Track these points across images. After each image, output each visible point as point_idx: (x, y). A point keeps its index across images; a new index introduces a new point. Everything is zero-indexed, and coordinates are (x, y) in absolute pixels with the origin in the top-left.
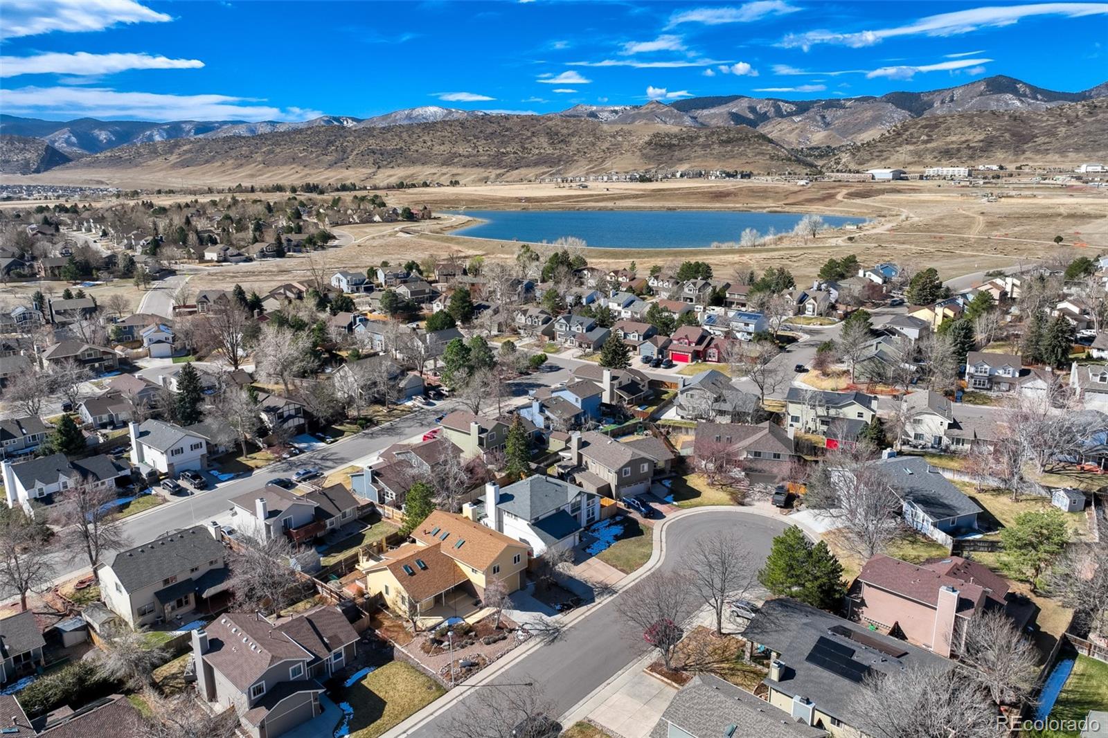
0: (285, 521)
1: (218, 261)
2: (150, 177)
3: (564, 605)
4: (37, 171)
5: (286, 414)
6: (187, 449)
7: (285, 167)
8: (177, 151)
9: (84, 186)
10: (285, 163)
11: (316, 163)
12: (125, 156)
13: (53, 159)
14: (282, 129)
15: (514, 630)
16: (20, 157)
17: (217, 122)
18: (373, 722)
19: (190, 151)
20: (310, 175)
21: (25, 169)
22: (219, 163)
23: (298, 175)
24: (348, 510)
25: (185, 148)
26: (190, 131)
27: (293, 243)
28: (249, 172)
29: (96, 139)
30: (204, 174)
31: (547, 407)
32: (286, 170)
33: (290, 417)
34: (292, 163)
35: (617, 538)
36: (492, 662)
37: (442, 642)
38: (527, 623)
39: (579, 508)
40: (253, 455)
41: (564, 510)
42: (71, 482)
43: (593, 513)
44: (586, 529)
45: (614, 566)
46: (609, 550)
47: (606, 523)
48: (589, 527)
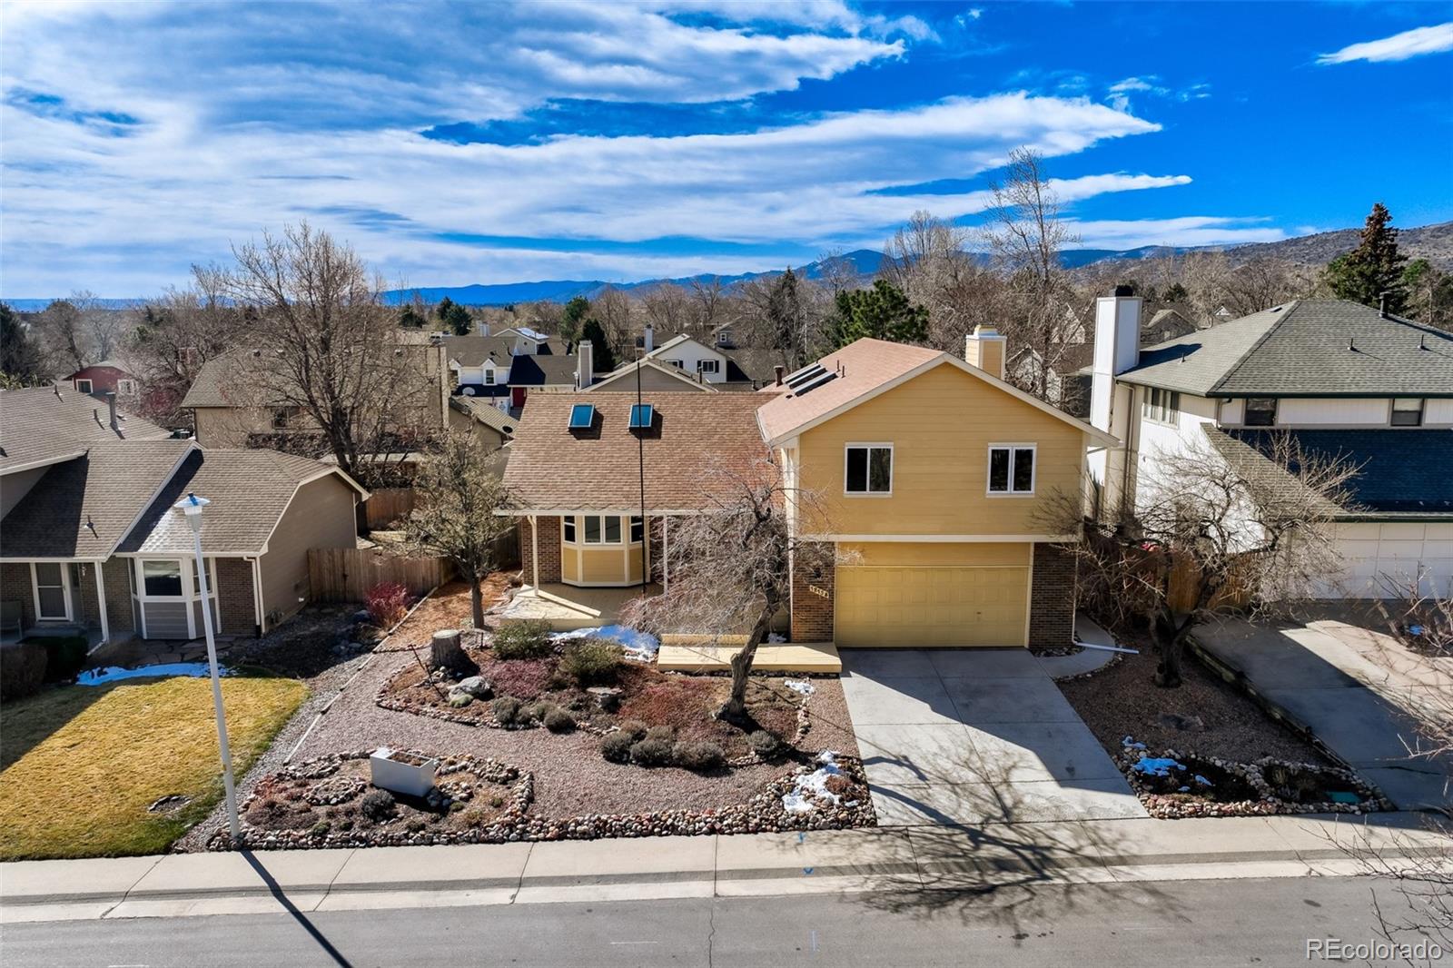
36: (518, 830)
37: (473, 670)
38: (901, 761)
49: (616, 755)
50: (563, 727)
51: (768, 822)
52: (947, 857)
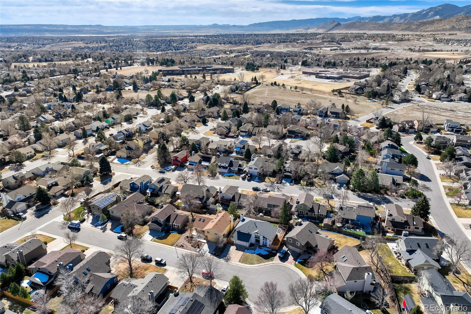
0: (223, 196)
1: (436, 99)
3: (215, 253)
6: (253, 169)
15: (199, 248)
18: (160, 239)
33: (288, 172)
36: (185, 249)
37: (188, 238)
38: (203, 249)
39: (259, 238)
40: (271, 178)
41: (251, 235)
42: (227, 165)
43: (266, 244)
44: (260, 246)
45: (241, 258)
46: (250, 254)
47: (268, 249)
48: (262, 246)
49: (192, 246)
50: (190, 243)
51: (195, 251)
52: (200, 255)
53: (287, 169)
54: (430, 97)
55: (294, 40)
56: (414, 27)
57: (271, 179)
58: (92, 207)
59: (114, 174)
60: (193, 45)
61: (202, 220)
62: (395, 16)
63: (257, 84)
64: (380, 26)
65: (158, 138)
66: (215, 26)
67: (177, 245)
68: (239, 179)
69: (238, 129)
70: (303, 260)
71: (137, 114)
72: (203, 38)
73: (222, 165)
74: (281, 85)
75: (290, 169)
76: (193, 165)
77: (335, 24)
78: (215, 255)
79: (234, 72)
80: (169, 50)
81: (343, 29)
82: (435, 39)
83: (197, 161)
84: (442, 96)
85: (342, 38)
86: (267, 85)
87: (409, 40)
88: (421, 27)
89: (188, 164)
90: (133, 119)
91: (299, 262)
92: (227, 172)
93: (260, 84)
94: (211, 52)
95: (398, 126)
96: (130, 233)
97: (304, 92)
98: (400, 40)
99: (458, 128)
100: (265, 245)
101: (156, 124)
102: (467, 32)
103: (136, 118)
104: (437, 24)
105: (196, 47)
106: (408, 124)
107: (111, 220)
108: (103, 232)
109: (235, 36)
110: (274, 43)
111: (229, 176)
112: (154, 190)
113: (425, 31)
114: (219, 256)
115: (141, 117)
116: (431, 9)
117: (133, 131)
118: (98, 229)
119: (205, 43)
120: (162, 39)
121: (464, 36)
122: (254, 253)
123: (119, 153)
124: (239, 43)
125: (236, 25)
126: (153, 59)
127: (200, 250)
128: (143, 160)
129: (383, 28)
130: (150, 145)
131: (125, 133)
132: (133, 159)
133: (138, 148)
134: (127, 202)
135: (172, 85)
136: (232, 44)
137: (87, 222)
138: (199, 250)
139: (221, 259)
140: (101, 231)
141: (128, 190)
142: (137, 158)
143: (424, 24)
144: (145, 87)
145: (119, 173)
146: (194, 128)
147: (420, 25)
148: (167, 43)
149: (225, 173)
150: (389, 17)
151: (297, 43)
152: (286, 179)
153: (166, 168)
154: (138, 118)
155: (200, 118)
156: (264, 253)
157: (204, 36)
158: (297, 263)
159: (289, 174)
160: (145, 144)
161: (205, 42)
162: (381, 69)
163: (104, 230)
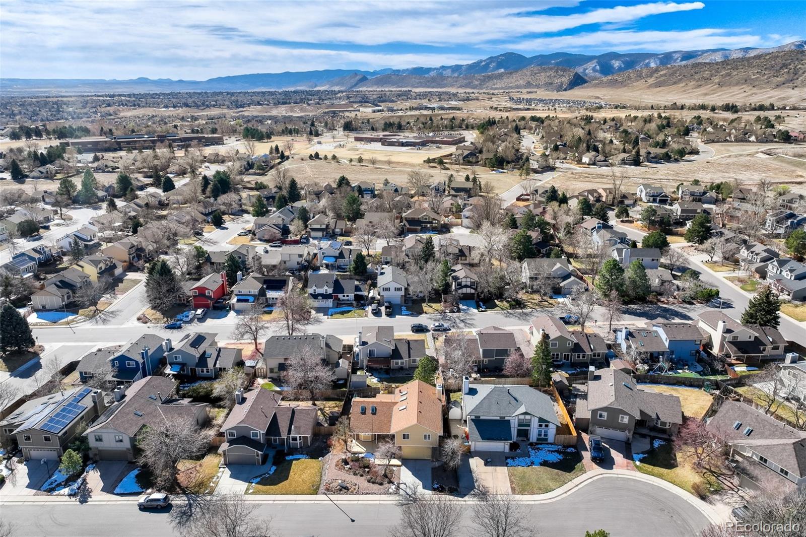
0: (370, 351)
1: (588, 164)
2: (630, 94)
3: (441, 487)
4: (565, 90)
5: (463, 284)
6: (392, 289)
7: (736, 88)
8: (656, 75)
9: (586, 100)
10: (737, 84)
11: (766, 83)
12: (620, 79)
13: (578, 81)
14: (752, 54)
15: (393, 483)
16: (559, 80)
17: (699, 51)
18: (270, 485)
19: (665, 75)
20: (756, 94)
21: (560, 88)
22: (683, 84)
23: (745, 94)
24: (418, 359)
25: (662, 73)
26: (677, 59)
27: (652, 155)
28: (705, 91)
29: (612, 67)
30: (669, 92)
31: (633, 337)
32: (735, 90)
33: (466, 286)
34: (743, 84)
35: (545, 464)
36: (357, 493)
37: (348, 464)
38: (405, 484)
39: (529, 425)
40: (432, 304)
41: (509, 421)
42: (330, 291)
43: (546, 435)
44: (531, 444)
45: (511, 482)
46: (525, 469)
47: (555, 448)
48: (537, 444)
49: (369, 481)
50: (362, 476)
51: (387, 493)
52: (406, 499)
53: (464, 280)
54: (579, 162)
55: (302, 101)
56: (477, 83)
57: (435, 306)
58: (21, 440)
59: (42, 348)
60: (111, 109)
61: (369, 411)
62: (443, 68)
63: (283, 158)
64: (428, 81)
65: (127, 259)
66: (142, 81)
67: (328, 490)
68: (366, 316)
69: (306, 227)
70: (643, 453)
71: (48, 220)
72: (128, 99)
73: (320, 291)
74: (330, 156)
75: (468, 280)
76: (247, 301)
77: (358, 78)
78: (441, 490)
79: (223, 144)
80: (58, 119)
81: (372, 85)
82: (511, 99)
83: (256, 291)
84: (598, 159)
85: (379, 97)
86: (302, 159)
87: (477, 99)
88: (487, 82)
89: (234, 300)
90: (41, 231)
91: (641, 461)
92: (331, 305)
93: (288, 158)
94: (155, 119)
95: (578, 199)
96: (173, 487)
97: (376, 166)
98: (466, 100)
99: (662, 196)
100: (542, 440)
101: (108, 233)
102: (548, 90)
103: (47, 228)
104: (508, 78)
105: (118, 112)
106: (592, 195)
107: (95, 462)
108: (82, 502)
109: (190, 95)
110: (268, 105)
111: (343, 313)
112: (183, 365)
113: (492, 89)
114: (456, 490)
115: (58, 225)
116: (491, 59)
117: (54, 252)
118: (62, 499)
119: (134, 105)
120: (37, 99)
121: (547, 95)
122: (533, 463)
123: (37, 300)
124: (203, 104)
125: (184, 79)
126: (37, 127)
127: (398, 488)
128: (108, 309)
129: (433, 84)
130: (112, 275)
131: (37, 256)
132: (82, 308)
133: (87, 284)
134: (136, 405)
135: (106, 166)
136: (190, 107)
137: (14, 485)
138: (393, 487)
139: (466, 498)
140: (75, 501)
141: (109, 377)
142: (91, 305)
143: (490, 78)
144: (42, 173)
145: (57, 346)
146: (201, 234)
147: (484, 80)
148: (53, 107)
149: (329, 308)
150: (435, 69)
151: (309, 104)
152: (464, 302)
153: (179, 317)
154: (51, 228)
155: (206, 215)
156: (555, 458)
157: (129, 96)
158: (638, 463)
159: (469, 291)
160: (102, 273)
161: (136, 105)
162: (477, 132)
163: (83, 495)
